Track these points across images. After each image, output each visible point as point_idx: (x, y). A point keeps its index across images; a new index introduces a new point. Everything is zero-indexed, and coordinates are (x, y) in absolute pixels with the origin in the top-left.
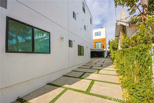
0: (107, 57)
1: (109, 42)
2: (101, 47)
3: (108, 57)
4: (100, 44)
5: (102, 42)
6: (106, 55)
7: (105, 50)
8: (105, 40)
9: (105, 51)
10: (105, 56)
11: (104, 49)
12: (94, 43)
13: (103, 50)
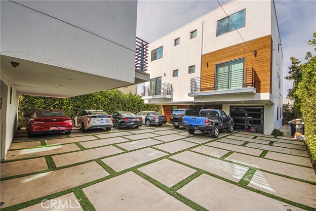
0: (276, 133)
1: (294, 67)
2: (245, 85)
3: (281, 134)
4: (238, 68)
5: (250, 56)
6: (271, 122)
7: (264, 96)
8: (265, 47)
9: (270, 104)
10: (268, 129)
11: (258, 91)
12: (212, 67)
13: (255, 98)
